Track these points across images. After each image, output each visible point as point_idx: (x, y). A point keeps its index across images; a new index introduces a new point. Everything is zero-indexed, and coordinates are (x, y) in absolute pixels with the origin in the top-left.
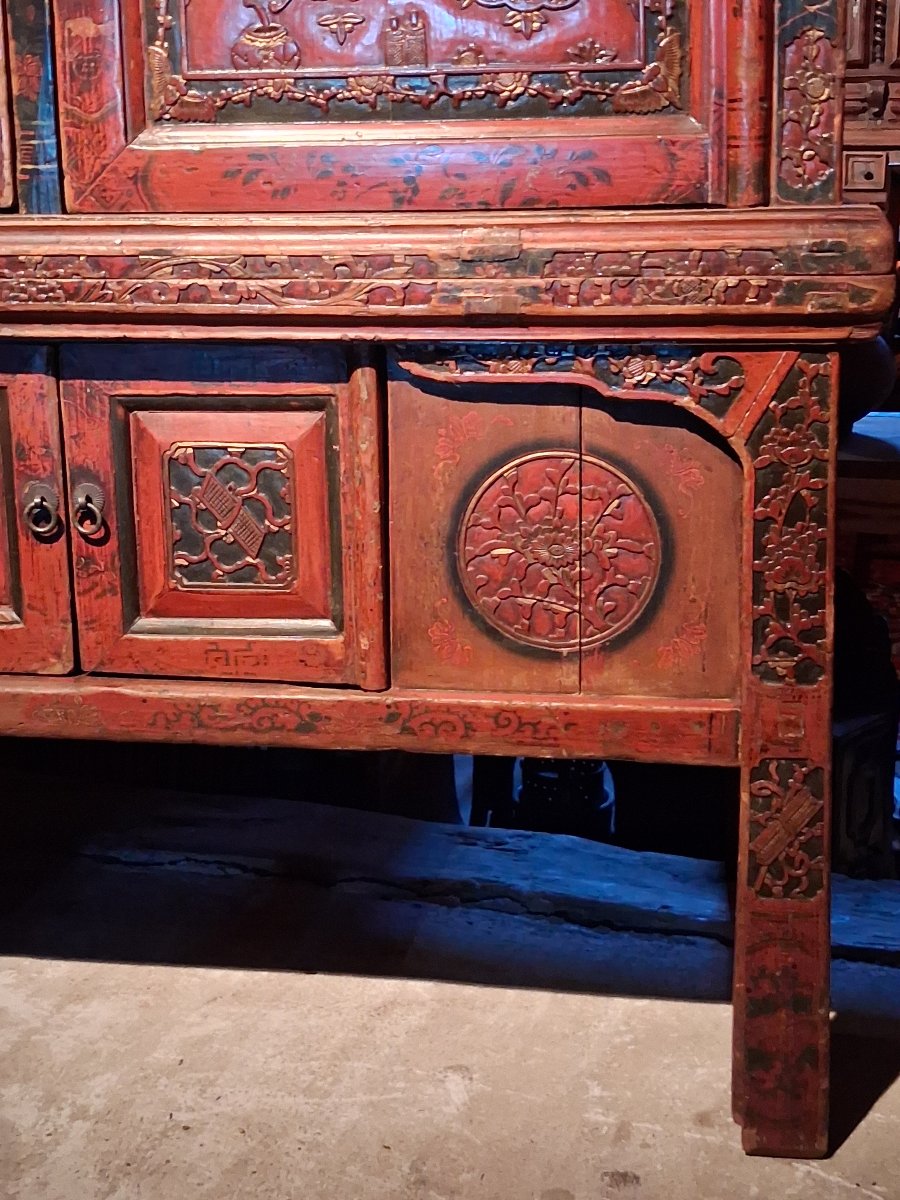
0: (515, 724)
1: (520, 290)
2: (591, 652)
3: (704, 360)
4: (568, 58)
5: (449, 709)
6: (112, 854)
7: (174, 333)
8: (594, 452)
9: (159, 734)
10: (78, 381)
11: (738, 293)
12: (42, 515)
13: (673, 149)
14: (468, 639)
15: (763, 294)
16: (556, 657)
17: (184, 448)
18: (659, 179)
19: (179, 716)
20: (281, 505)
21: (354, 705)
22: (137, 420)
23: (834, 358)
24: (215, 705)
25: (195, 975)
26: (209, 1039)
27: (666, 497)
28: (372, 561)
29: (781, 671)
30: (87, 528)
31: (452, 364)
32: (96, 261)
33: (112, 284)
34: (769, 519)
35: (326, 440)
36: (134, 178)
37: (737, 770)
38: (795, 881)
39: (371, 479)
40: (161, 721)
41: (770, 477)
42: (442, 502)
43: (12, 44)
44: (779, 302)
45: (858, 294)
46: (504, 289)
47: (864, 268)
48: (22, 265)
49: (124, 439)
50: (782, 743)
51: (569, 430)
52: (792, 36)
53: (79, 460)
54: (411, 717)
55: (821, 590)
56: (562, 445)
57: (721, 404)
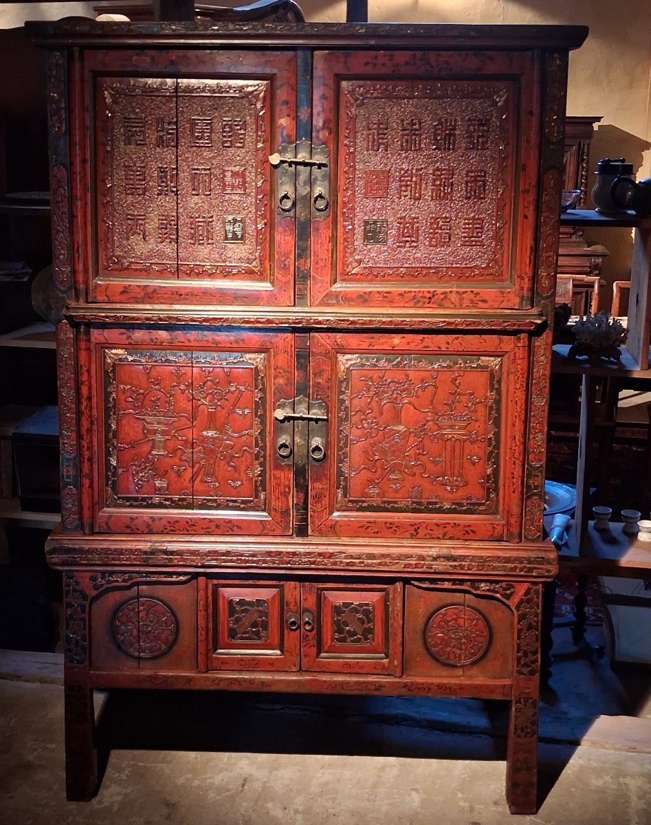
0: (444, 688)
1: (450, 566)
2: (466, 665)
3: (504, 585)
4: (464, 499)
5: (423, 684)
6: (257, 705)
7: (342, 574)
8: (468, 606)
9: (329, 691)
10: (307, 583)
11: (514, 569)
12: (293, 623)
13: (495, 526)
14: (429, 661)
15: (521, 570)
16: (456, 666)
17: (339, 602)
18: (490, 534)
19: (336, 685)
20: (370, 620)
21: (393, 682)
22: (324, 594)
23: (541, 586)
24: (348, 683)
25: (311, 758)
26: (327, 783)
27: (491, 621)
28: (399, 639)
29: (525, 672)
30: (308, 628)
31: (427, 582)
32: (320, 554)
33: (325, 560)
34: (522, 629)
35: (385, 600)
36: (331, 527)
37: (511, 701)
38: (528, 733)
39: (400, 614)
40: (330, 688)
41: (522, 617)
42: (421, 621)
43: (295, 489)
44: (525, 572)
45: (548, 571)
46: (446, 565)
47: (550, 563)
48: (297, 555)
49: (320, 599)
50: (525, 693)
51: (461, 600)
52: (528, 498)
53: (306, 606)
54: (411, 686)
55: (537, 650)
56: (459, 605)
57: (508, 597)
